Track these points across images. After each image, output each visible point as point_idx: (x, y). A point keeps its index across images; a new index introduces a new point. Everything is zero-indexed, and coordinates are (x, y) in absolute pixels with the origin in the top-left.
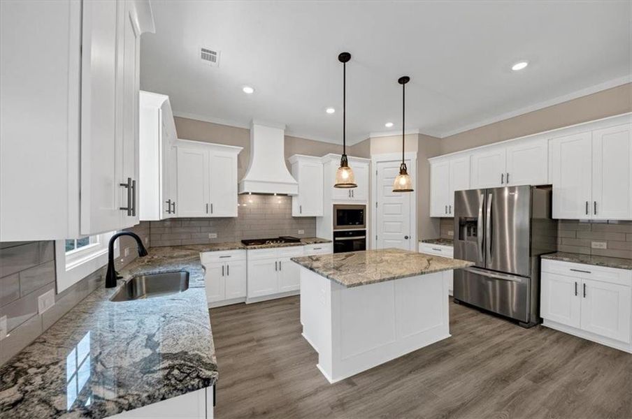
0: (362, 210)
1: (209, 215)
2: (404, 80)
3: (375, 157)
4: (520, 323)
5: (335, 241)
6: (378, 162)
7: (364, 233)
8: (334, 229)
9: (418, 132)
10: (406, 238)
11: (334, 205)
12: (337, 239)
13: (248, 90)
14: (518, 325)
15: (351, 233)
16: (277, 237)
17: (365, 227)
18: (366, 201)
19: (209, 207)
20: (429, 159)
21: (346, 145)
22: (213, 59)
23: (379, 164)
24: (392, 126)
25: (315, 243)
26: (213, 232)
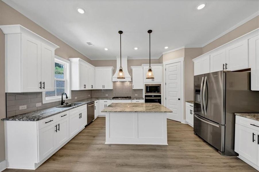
0: (159, 86)
1: (104, 89)
2: (150, 32)
3: (164, 63)
4: (219, 151)
5: (145, 99)
6: (166, 65)
7: (160, 96)
8: (145, 94)
9: (184, 48)
10: (179, 99)
11: (145, 85)
12: (146, 98)
13: (106, 49)
14: (218, 152)
15: (153, 96)
16: (126, 96)
17: (161, 94)
18: (161, 82)
19: (104, 86)
20: (193, 60)
21: (151, 59)
22: (91, 44)
23: (167, 65)
24: (168, 48)
25: (137, 99)
26: (107, 94)
